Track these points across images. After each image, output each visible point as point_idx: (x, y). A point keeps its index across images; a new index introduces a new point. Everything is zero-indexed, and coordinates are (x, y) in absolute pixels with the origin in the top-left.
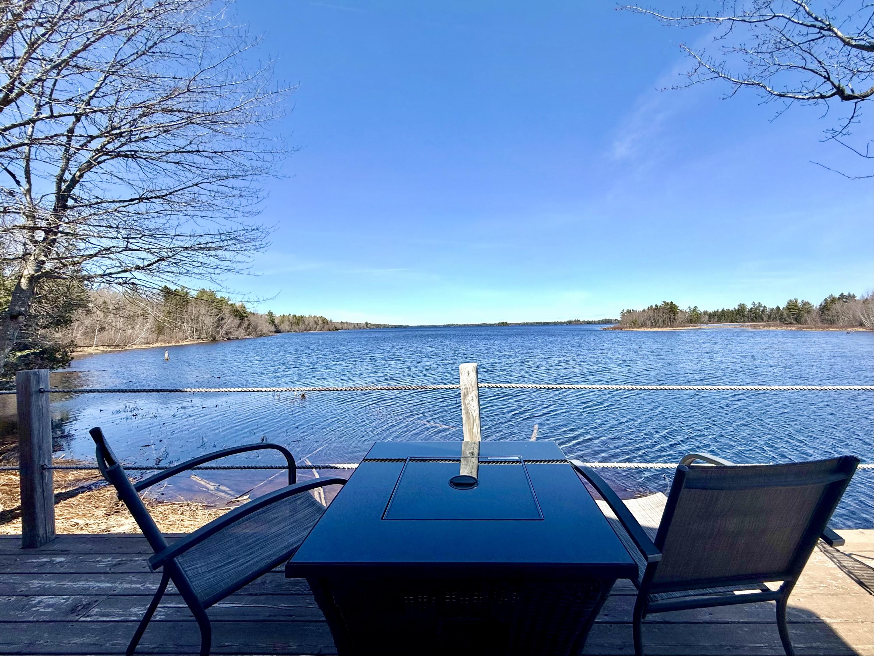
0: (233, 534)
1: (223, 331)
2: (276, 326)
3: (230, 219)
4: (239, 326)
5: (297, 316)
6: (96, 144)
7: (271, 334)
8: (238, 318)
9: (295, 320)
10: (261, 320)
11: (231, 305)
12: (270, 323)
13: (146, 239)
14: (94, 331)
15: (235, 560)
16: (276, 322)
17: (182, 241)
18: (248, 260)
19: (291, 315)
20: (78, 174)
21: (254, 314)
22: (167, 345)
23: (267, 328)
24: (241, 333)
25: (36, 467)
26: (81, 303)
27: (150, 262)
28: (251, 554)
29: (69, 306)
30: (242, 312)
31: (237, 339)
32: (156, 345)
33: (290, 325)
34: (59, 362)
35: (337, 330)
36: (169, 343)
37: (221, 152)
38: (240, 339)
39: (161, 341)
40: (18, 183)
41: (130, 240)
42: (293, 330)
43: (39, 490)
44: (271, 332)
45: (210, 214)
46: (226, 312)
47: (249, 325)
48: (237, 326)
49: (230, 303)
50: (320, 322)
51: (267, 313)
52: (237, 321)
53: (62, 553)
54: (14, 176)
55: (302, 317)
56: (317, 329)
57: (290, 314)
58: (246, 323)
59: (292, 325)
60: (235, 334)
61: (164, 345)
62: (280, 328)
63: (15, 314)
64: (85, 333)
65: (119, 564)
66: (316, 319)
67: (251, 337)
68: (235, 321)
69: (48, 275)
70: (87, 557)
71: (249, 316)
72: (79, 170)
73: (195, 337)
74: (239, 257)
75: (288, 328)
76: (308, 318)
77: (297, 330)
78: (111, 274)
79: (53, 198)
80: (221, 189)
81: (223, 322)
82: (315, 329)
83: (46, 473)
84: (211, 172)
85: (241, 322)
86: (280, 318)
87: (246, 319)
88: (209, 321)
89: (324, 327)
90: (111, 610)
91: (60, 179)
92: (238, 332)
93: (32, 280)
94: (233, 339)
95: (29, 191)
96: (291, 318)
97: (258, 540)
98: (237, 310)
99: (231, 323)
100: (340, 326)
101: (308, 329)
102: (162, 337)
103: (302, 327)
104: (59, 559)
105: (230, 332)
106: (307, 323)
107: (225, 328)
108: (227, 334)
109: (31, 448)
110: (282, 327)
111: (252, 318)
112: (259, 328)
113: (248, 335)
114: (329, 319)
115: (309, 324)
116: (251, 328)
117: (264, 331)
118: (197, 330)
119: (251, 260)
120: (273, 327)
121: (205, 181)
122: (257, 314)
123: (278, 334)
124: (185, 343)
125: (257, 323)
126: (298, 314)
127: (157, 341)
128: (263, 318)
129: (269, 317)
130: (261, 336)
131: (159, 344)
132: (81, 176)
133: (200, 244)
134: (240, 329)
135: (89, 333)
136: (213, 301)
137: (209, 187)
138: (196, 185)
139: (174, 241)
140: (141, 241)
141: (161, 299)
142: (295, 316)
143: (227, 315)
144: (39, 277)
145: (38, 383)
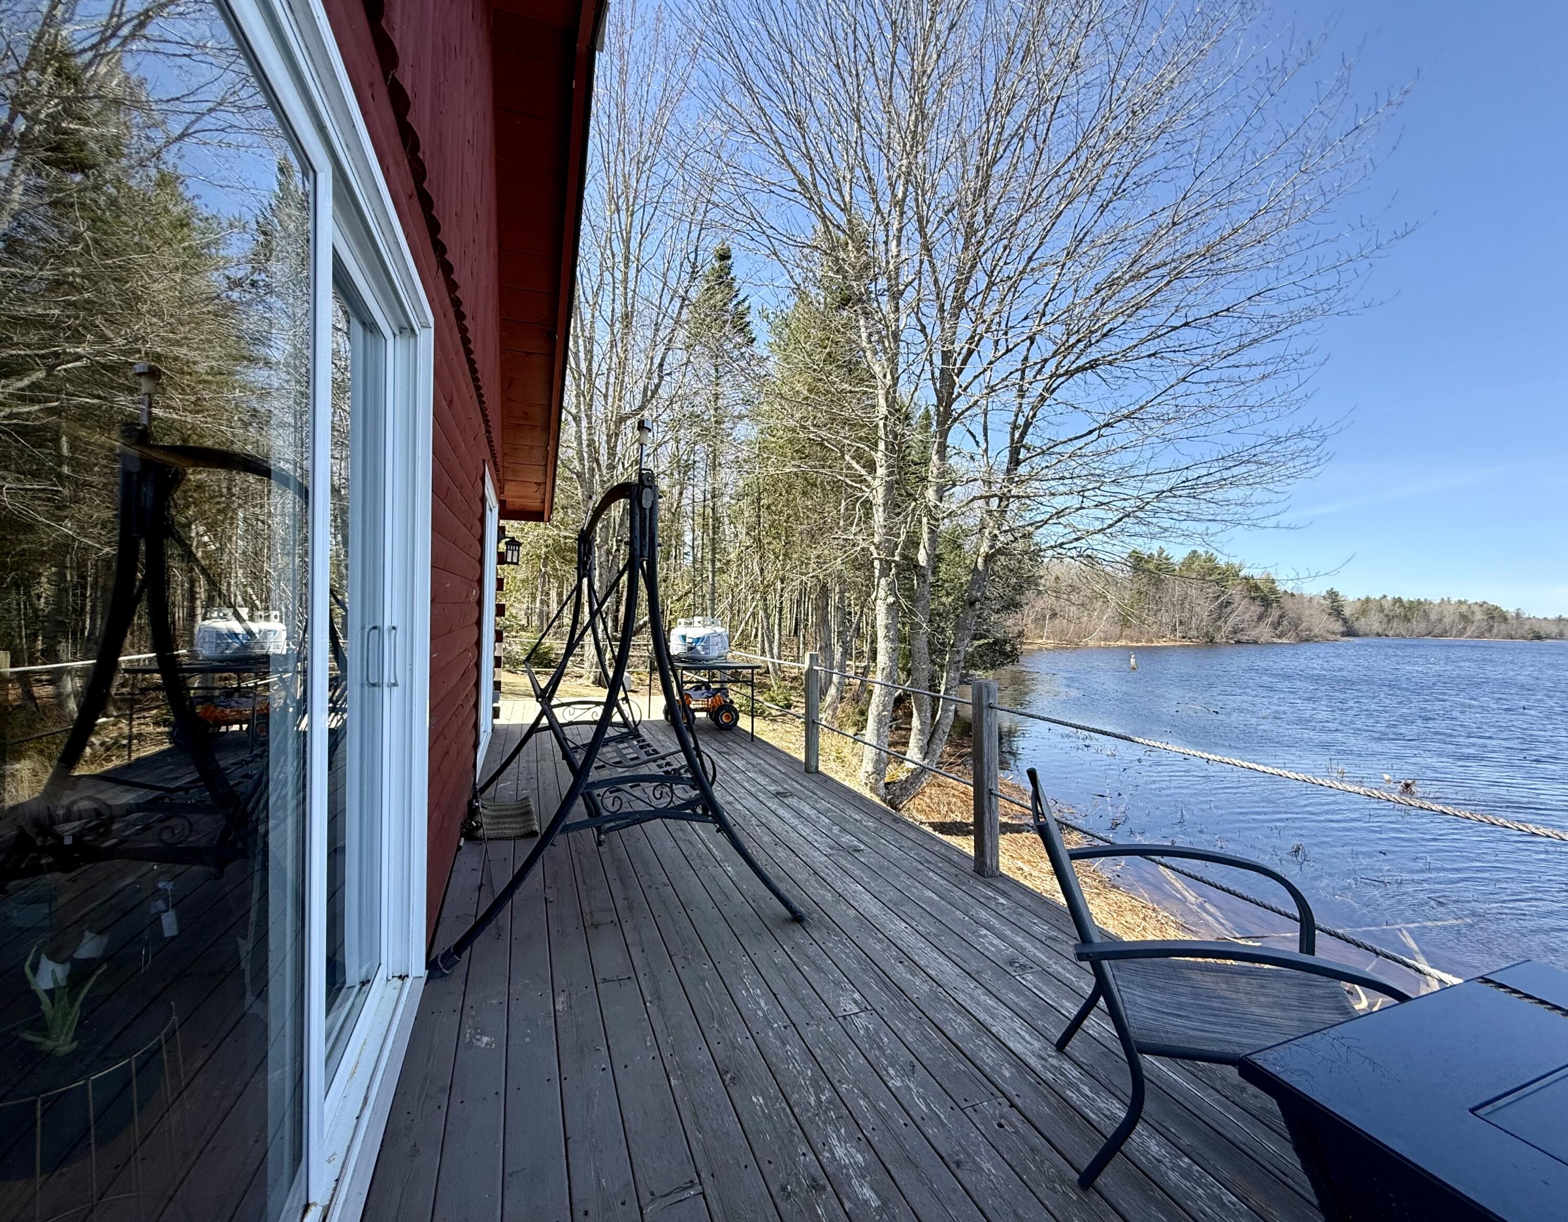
0: (1189, 979)
1: (1227, 628)
2: (1345, 621)
3: (1239, 431)
4: (1260, 618)
5: (1405, 599)
6: (1050, 367)
7: (1332, 637)
8: (1258, 602)
9: (1398, 610)
10: (1309, 608)
11: (1245, 578)
12: (1330, 614)
13: (1107, 488)
14: (1044, 620)
15: (1188, 1018)
16: (1347, 612)
17: (1157, 482)
18: (1275, 498)
19: (1389, 598)
20: (1031, 413)
21: (1293, 595)
22: (1135, 644)
23: (1323, 623)
24: (1264, 632)
25: (986, 790)
26: (1032, 581)
27: (1111, 522)
28: (1212, 1023)
29: (1019, 589)
30: (1266, 590)
31: (1255, 642)
32: (1119, 643)
33: (1385, 620)
34: (1009, 657)
35: (1539, 638)
36: (1137, 641)
37: (1228, 310)
38: (1262, 644)
39: (1126, 638)
40: (977, 443)
41: (1086, 494)
42: (1391, 633)
43: (987, 815)
44: (1333, 633)
45: (1202, 430)
46: (1235, 592)
47: (1281, 617)
48: (1255, 618)
49: (1242, 574)
50: (1479, 616)
51: (1324, 593)
52: (1256, 609)
53: (1004, 894)
54: (974, 437)
55: (1419, 603)
56: (1469, 633)
57: (1385, 597)
58: (1275, 613)
59: (1389, 621)
60: (1252, 634)
61: (1130, 644)
62: (1356, 625)
63: (972, 599)
64: (1036, 620)
65: (1054, 939)
66: (1464, 608)
67: (1285, 641)
68: (1252, 608)
69: (1000, 552)
70: (1025, 912)
71: (1282, 600)
72: (1032, 409)
73: (1178, 634)
74: (1259, 494)
75: (1376, 627)
76: (1440, 604)
77: (1404, 633)
78: (1063, 543)
79: (1007, 453)
80: (1227, 373)
81: (1229, 609)
82: (1461, 633)
83: (993, 799)
84: (1210, 350)
85: (1266, 611)
86: (1359, 604)
87: (1275, 605)
88: (1204, 609)
89: (1490, 629)
90: (1045, 988)
91: (1015, 427)
92: (1258, 630)
93: (989, 558)
94: (1248, 643)
95: (986, 450)
96: (1387, 605)
97: (1228, 1010)
98: (1256, 588)
99: (1244, 613)
100: (1545, 629)
101: (1437, 631)
102: (1127, 632)
103: (1419, 625)
104: (1001, 900)
105: (1242, 630)
106: (1433, 617)
107: (1232, 621)
108: (1235, 633)
109: (982, 767)
110: (1361, 625)
111: (1288, 604)
112: (1304, 625)
113: (1280, 637)
114: (1509, 608)
115: (1440, 620)
116: (1285, 623)
117: (1316, 631)
118: (1181, 623)
119: (1283, 497)
120: (1340, 622)
121: (1198, 368)
122: (1301, 595)
123: (1351, 639)
124: (1162, 643)
125: (1300, 614)
126: (1408, 596)
127: (1120, 638)
128: (1315, 602)
129: (1328, 602)
130: (1307, 640)
131: (1123, 643)
132: (1034, 416)
133: (1187, 481)
134: (1262, 625)
135: (1040, 620)
136: (1211, 571)
137: (1206, 376)
138: (1184, 380)
139: (1145, 485)
140: (1098, 492)
141: (1128, 573)
142: (1400, 600)
143: (1237, 598)
144: (993, 555)
145: (988, 698)
